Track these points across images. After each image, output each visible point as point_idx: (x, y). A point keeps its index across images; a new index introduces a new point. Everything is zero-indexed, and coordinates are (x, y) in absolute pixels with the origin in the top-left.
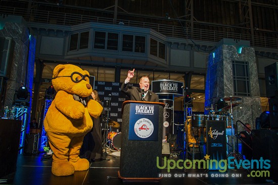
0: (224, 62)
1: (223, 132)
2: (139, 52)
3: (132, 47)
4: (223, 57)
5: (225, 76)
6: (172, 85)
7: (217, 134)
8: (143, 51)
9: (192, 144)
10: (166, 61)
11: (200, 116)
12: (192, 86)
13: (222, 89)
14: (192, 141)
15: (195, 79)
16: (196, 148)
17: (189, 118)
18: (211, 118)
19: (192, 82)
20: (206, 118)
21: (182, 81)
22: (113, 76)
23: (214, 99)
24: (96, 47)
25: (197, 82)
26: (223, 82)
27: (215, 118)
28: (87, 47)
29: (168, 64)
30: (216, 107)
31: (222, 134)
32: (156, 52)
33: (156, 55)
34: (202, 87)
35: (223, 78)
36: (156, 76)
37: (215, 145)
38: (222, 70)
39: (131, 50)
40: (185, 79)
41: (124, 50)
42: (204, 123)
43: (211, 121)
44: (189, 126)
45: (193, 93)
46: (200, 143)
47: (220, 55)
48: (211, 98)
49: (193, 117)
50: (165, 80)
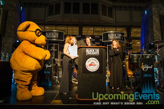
0: (153, 17)
1: (152, 66)
2: (94, 14)
3: (89, 11)
4: (152, 13)
5: (154, 27)
6: (117, 35)
7: (148, 67)
8: (97, 13)
9: (130, 75)
10: (113, 19)
11: (135, 55)
12: (132, 35)
13: (153, 36)
14: (130, 73)
15: (134, 30)
16: (133, 78)
17: (127, 57)
18: (143, 56)
19: (132, 33)
20: (139, 56)
21: (125, 32)
22: (78, 31)
23: (147, 43)
24: (65, 12)
25: (136, 32)
26: (153, 31)
27: (146, 56)
28: (59, 13)
29: (114, 21)
30: (148, 49)
31: (151, 67)
32: (106, 13)
33: (106, 15)
34: (139, 35)
35: (153, 28)
36: (107, 29)
37: (146, 75)
38: (152, 22)
39: (89, 13)
40: (127, 31)
41: (84, 13)
42: (138, 60)
43: (143, 58)
44: (127, 63)
45: (133, 40)
46: (136, 74)
47: (150, 12)
48: (145, 43)
49: (129, 56)
50: (111, 32)
